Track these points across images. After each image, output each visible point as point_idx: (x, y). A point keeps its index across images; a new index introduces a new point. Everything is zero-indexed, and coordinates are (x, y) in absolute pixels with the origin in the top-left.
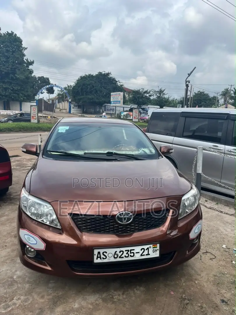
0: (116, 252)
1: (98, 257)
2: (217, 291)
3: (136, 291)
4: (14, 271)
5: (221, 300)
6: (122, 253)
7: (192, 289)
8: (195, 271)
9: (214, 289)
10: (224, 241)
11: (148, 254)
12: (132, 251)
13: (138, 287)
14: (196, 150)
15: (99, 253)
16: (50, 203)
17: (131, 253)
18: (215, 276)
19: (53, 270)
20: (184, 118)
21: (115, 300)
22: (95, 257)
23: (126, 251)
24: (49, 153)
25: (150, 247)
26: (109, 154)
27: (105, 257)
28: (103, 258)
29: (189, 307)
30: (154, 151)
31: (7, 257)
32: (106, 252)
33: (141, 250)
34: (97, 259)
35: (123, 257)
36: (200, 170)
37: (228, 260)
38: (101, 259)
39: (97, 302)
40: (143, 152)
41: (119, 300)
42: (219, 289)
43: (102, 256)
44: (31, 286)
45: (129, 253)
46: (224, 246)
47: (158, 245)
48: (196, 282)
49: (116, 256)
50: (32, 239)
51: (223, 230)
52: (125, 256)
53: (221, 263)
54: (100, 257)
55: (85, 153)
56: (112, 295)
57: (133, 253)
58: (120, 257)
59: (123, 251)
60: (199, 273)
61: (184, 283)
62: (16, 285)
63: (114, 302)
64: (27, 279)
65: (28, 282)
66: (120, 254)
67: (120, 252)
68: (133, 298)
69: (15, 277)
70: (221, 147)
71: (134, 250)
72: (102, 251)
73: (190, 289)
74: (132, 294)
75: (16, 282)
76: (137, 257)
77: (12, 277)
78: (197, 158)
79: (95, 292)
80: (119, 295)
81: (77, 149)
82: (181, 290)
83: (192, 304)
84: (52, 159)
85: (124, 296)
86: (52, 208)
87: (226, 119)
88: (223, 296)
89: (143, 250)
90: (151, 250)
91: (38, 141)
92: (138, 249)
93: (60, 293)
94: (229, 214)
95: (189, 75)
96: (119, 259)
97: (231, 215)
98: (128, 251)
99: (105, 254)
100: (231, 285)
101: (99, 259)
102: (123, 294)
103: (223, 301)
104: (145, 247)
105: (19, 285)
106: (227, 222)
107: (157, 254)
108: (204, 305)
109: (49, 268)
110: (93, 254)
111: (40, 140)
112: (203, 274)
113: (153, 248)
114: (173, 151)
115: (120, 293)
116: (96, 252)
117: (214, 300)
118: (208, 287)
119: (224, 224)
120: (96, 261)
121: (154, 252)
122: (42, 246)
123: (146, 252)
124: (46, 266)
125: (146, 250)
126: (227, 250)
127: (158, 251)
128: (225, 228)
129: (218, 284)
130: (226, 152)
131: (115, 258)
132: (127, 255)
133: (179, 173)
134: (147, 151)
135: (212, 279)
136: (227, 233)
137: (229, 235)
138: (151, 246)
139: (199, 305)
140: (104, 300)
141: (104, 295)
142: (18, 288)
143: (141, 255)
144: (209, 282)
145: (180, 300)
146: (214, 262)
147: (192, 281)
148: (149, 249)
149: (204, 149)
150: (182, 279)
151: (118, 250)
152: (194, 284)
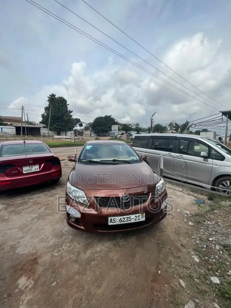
0: (121, 218)
1: (110, 222)
2: (178, 239)
3: (132, 239)
4: (63, 227)
5: (181, 245)
6: (124, 219)
7: (163, 237)
8: (164, 226)
9: (176, 236)
10: (178, 207)
11: (139, 219)
12: (130, 218)
13: (133, 237)
14: (159, 156)
15: (111, 219)
16: (83, 190)
17: (129, 219)
18: (176, 229)
19: (85, 229)
20: (152, 139)
21: (120, 245)
22: (109, 222)
23: (126, 218)
24: (82, 161)
25: (140, 215)
26: (114, 160)
27: (114, 222)
28: (113, 222)
29: (163, 249)
30: (138, 158)
31: (59, 219)
32: (115, 219)
33: (135, 217)
34: (110, 223)
35: (125, 221)
36: (162, 167)
37: (181, 218)
39: (110, 247)
40: (132, 159)
41: (123, 245)
42: (179, 237)
43: (113, 221)
44: (73, 237)
45: (128, 219)
46: (179, 210)
47: (144, 214)
48: (165, 233)
49: (121, 221)
50: (73, 211)
51: (177, 201)
52: (126, 221)
53: (178, 220)
54: (112, 222)
55: (101, 161)
56: (118, 242)
57: (130, 219)
58: (123, 221)
59: (125, 218)
60: (167, 227)
61: (159, 233)
62: (64, 237)
63: (120, 247)
64: (70, 232)
65: (71, 234)
66: (123, 220)
67: (123, 218)
68: (130, 244)
69: (64, 231)
70: (173, 154)
72: (113, 218)
73: (162, 237)
74: (130, 241)
75: (64, 235)
76: (133, 221)
77: (62, 232)
78: (160, 160)
79: (109, 240)
80: (122, 242)
81: (96, 158)
82: (157, 238)
83: (164, 247)
84: (83, 164)
85: (126, 243)
86: (84, 193)
87: (175, 139)
88: (181, 242)
89: (136, 217)
90: (140, 217)
91: (75, 152)
92: (133, 216)
93: (89, 241)
94: (179, 191)
95: (152, 116)
96: (122, 223)
97: (181, 191)
98: (128, 218)
99: (114, 220)
100: (186, 235)
101: (111, 223)
102: (125, 241)
103: (182, 246)
104: (137, 215)
105: (66, 236)
106: (178, 196)
107: (143, 219)
108: (172, 248)
109: (83, 228)
110: (108, 220)
111: (76, 152)
112: (169, 228)
113: (142, 215)
114: (148, 157)
115: (123, 240)
116: (109, 219)
117: (177, 244)
118: (173, 236)
119: (177, 197)
120: (110, 224)
121: (141, 218)
122: (79, 216)
123: (138, 218)
124: (81, 226)
126: (180, 212)
127: (144, 217)
128: (178, 199)
129: (178, 234)
130: (176, 157)
131: (120, 222)
132: (127, 220)
133: (153, 171)
134: (135, 158)
135: (174, 231)
136: (179, 202)
137: (180, 203)
138: (141, 214)
139: (169, 248)
140: (114, 245)
141: (114, 242)
142: (66, 238)
143: (135, 220)
144: (172, 233)
145: (157, 244)
146: (174, 220)
147: (163, 232)
148: (140, 216)
149: (164, 156)
150: (157, 231)
151: (122, 217)
152: (164, 234)
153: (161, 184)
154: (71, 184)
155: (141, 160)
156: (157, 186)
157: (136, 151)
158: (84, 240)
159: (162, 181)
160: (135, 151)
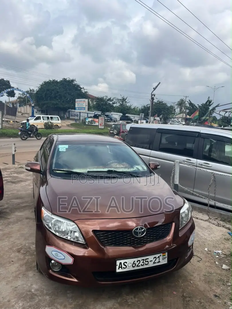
0: (134, 261)
1: (119, 267)
2: (210, 288)
3: (145, 294)
4: (29, 285)
5: (214, 295)
6: (139, 262)
7: (189, 288)
8: (188, 273)
9: (206, 286)
10: (205, 244)
11: (159, 262)
12: (147, 260)
13: (146, 291)
14: (173, 163)
15: (121, 263)
16: (73, 221)
17: (146, 262)
18: (205, 275)
20: (160, 134)
21: (130, 303)
22: (117, 267)
23: (142, 260)
25: (161, 256)
26: (110, 172)
27: (125, 267)
28: (124, 268)
29: (191, 303)
30: (145, 168)
31: (18, 273)
32: (126, 263)
33: (154, 258)
34: (119, 269)
35: (139, 266)
36: (177, 182)
37: (212, 261)
38: (122, 268)
39: (115, 306)
40: (137, 169)
41: (133, 303)
42: (210, 286)
43: (123, 266)
44: (51, 297)
45: (144, 262)
46: (206, 249)
47: (167, 253)
48: (192, 282)
49: (134, 265)
50: (59, 254)
51: (202, 235)
52: (141, 265)
53: (207, 264)
54: (121, 267)
55: (88, 172)
56: (126, 299)
57: (148, 261)
58: (137, 266)
59: (140, 261)
60: (192, 274)
61: (182, 283)
62: (37, 298)
63: (129, 305)
64: (45, 292)
65: (47, 294)
66: (137, 264)
67: (137, 261)
68: (144, 300)
69: (33, 291)
70: (194, 160)
71: (148, 259)
72: (122, 261)
73: (188, 288)
74: (143, 297)
75: (36, 295)
76: (151, 265)
77: (30, 291)
78: (174, 171)
79: (110, 298)
80: (132, 299)
81: (79, 167)
82: (181, 290)
83: (193, 301)
84: (60, 178)
85: (136, 299)
86: (76, 226)
87: (198, 137)
88: (214, 292)
89: (155, 258)
90: (161, 258)
92: (151, 258)
93: (80, 302)
94: (203, 220)
96: (136, 268)
97: (206, 221)
98: (144, 260)
99: (125, 264)
100: (219, 282)
101: (120, 268)
102: (135, 297)
103: (216, 296)
104: (157, 256)
105: (40, 298)
106: (204, 228)
107: (165, 262)
108: (202, 301)
110: (115, 265)
111: (13, 149)
112: (195, 275)
113: (163, 256)
114: (159, 167)
115: (132, 297)
116: (118, 262)
117: (209, 295)
118: (202, 286)
119: (202, 229)
120: (118, 270)
121: (162, 260)
122: (70, 261)
123: (157, 260)
124: (71, 278)
125: (158, 258)
126: (209, 252)
127: (166, 259)
128: (203, 233)
129: (209, 282)
130: (198, 165)
131: (133, 267)
132: (143, 264)
134: (140, 168)
135: (204, 279)
136: (205, 237)
137: (207, 239)
138: (161, 254)
139: (198, 301)
140: (121, 304)
141: (119, 300)
142: (40, 300)
143: (154, 263)
144: (201, 281)
145: (182, 298)
146: (201, 264)
147: (188, 281)
148: (160, 257)
149: (180, 163)
150: (179, 280)
151: (136, 260)
152: (190, 284)
153: (186, 210)
154: (52, 212)
155: (151, 172)
156: (181, 212)
157: (140, 155)
158: (70, 301)
159: (187, 205)
160: (138, 154)
